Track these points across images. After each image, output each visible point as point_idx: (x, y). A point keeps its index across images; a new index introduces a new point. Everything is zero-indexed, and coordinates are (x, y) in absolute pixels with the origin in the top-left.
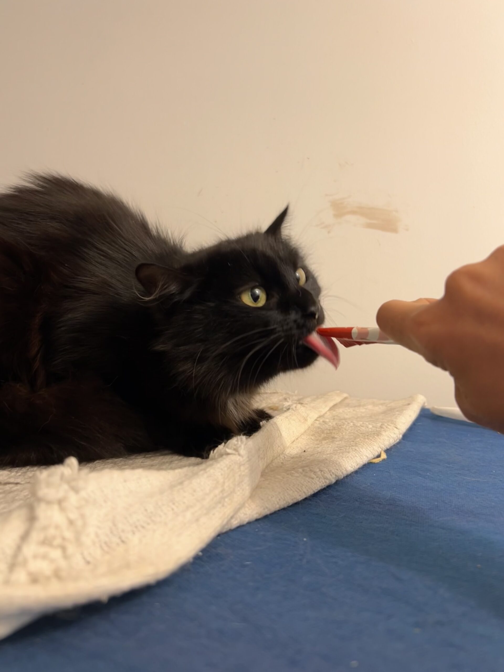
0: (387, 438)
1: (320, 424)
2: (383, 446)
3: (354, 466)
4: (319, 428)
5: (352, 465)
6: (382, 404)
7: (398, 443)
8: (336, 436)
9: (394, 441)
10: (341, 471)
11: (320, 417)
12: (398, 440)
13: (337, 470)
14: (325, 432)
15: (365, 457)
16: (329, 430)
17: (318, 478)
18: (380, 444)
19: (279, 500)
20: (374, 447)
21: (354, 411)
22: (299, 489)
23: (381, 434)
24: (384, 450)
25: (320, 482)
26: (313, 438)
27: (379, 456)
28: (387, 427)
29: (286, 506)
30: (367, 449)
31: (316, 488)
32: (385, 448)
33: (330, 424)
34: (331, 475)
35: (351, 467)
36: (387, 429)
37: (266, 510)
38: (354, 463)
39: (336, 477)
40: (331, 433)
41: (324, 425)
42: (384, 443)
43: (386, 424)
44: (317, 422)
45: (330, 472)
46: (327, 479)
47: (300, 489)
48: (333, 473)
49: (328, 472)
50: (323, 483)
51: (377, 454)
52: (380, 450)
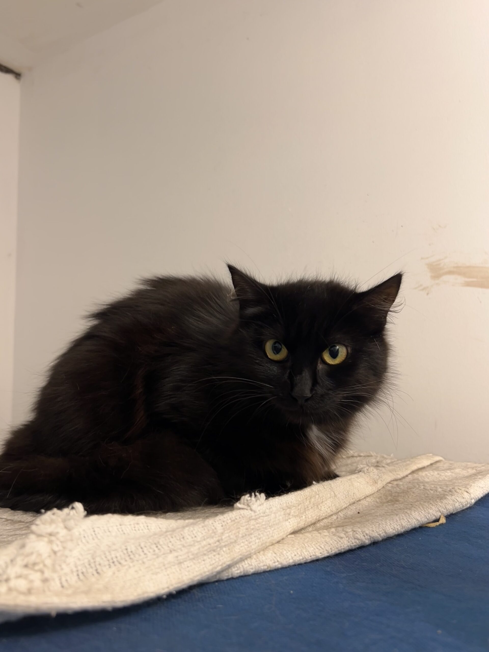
0: (451, 502)
1: (392, 487)
2: (445, 511)
3: (397, 529)
4: (389, 490)
5: (394, 527)
6: (473, 468)
7: (470, 508)
8: (400, 499)
9: (461, 506)
10: (377, 532)
11: (396, 480)
12: (468, 506)
13: (373, 531)
14: (393, 495)
15: (415, 520)
16: (398, 493)
17: (348, 538)
18: (440, 508)
19: (295, 555)
20: (431, 511)
21: (438, 474)
22: (321, 547)
23: (445, 498)
24: (446, 515)
25: (349, 542)
26: (378, 500)
27: (437, 520)
28: (455, 491)
29: (303, 561)
30: (420, 513)
31: (343, 548)
32: (446, 512)
33: (402, 487)
34: (364, 536)
35: (394, 530)
36: (455, 493)
37: (277, 564)
38: (397, 526)
39: (370, 539)
40: (398, 496)
41: (395, 487)
42: (446, 507)
43: (456, 488)
44: (390, 485)
45: (363, 533)
46: (358, 539)
47: (323, 547)
48: (367, 534)
49: (361, 533)
50: (353, 543)
51: (434, 518)
52: (440, 514)
